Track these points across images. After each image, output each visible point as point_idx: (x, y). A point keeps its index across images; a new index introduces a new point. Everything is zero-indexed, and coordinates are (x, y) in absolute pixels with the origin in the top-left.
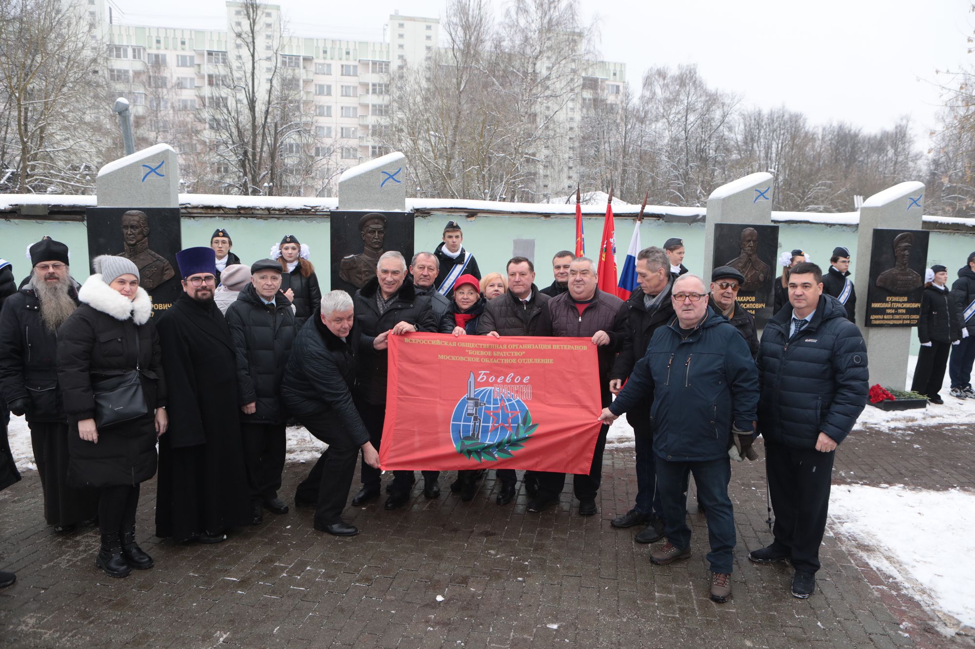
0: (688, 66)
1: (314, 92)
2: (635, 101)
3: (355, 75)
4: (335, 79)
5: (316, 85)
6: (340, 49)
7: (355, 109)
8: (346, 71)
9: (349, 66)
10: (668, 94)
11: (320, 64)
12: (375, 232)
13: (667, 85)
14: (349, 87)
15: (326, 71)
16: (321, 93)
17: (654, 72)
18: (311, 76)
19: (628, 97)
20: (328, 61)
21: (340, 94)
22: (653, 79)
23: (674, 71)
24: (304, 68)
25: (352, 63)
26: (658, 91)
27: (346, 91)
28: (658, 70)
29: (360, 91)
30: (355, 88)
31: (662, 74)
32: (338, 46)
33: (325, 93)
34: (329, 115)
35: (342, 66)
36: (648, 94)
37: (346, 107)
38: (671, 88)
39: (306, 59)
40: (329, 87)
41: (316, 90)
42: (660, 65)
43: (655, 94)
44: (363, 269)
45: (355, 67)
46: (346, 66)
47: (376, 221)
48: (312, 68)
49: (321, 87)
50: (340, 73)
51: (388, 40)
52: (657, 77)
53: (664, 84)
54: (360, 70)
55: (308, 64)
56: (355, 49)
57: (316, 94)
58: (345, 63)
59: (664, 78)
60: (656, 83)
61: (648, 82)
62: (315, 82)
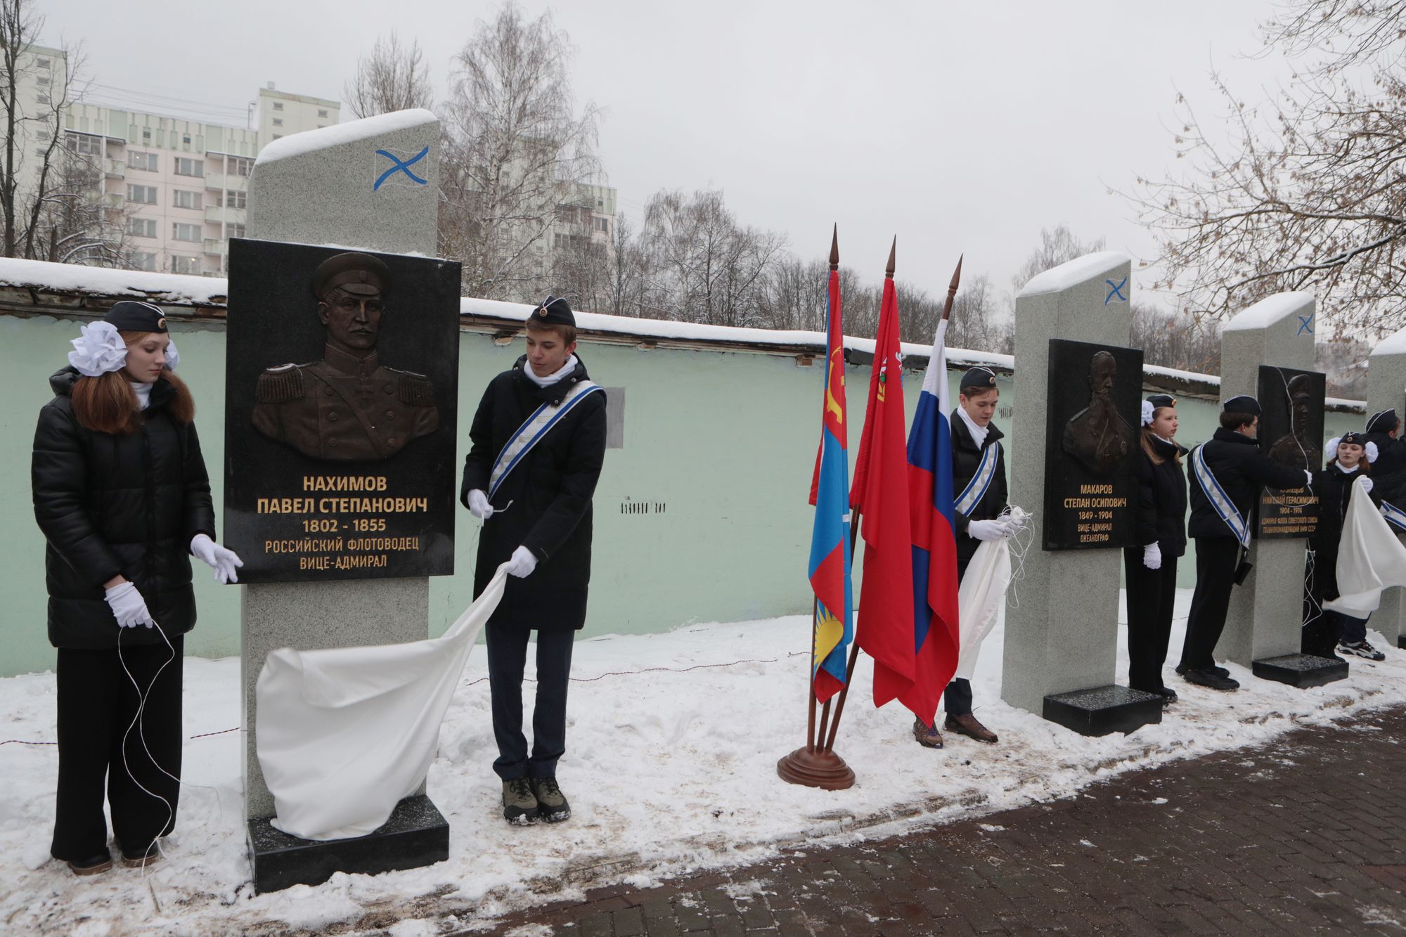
0: (708, 194)
1: (126, 196)
2: (633, 239)
3: (199, 175)
4: (163, 179)
5: (129, 186)
6: (174, 132)
7: (197, 228)
8: (182, 167)
9: (189, 161)
10: (682, 232)
11: (137, 153)
12: (357, 303)
13: (681, 219)
14: (188, 193)
15: (147, 164)
16: (138, 200)
17: (662, 199)
18: (120, 171)
19: (623, 234)
20: (152, 150)
21: (173, 204)
22: (661, 209)
23: (688, 200)
24: (109, 156)
25: (193, 156)
26: (668, 226)
27: (181, 199)
28: (667, 198)
29: (206, 201)
30: (198, 196)
31: (672, 203)
32: (170, 127)
33: (146, 200)
34: (152, 235)
35: (177, 160)
36: (653, 230)
37: (181, 225)
38: (687, 223)
39: (110, 143)
40: (153, 191)
41: (129, 194)
42: (670, 191)
43: (663, 229)
44: (322, 405)
45: (199, 163)
46: (183, 159)
47: (362, 273)
48: (124, 157)
49: (139, 189)
50: (172, 170)
51: (255, 125)
52: (665, 207)
53: (675, 218)
54: (207, 168)
55: (116, 152)
56: (199, 136)
57: (129, 200)
58: (181, 154)
59: (676, 209)
60: (664, 215)
61: (653, 214)
62: (127, 181)
